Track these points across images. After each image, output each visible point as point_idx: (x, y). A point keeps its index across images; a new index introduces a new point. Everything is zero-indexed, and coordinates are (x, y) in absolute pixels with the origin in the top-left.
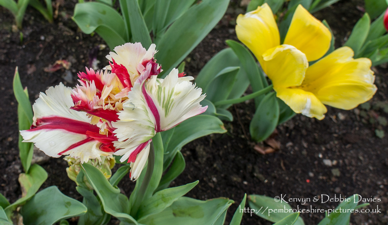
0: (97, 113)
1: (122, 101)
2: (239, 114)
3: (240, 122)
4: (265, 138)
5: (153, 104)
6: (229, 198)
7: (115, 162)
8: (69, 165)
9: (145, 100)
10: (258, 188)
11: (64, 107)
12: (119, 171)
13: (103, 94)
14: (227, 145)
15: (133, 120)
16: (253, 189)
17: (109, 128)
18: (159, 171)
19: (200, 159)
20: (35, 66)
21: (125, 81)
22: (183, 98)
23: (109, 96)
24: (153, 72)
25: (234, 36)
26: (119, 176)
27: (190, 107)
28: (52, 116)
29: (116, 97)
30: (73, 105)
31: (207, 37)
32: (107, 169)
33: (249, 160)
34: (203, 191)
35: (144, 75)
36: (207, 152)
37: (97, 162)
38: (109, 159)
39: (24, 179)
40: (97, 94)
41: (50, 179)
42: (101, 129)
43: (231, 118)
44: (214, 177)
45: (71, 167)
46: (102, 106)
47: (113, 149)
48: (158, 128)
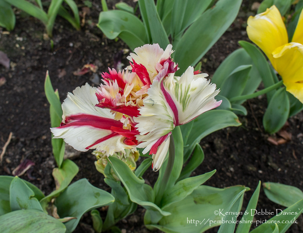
0: (119, 110)
1: (142, 98)
2: (253, 109)
3: (254, 116)
4: (277, 130)
5: (171, 99)
6: (245, 185)
7: (139, 155)
8: (97, 159)
9: (164, 97)
10: (272, 176)
11: (90, 105)
12: (143, 163)
13: (125, 92)
14: (242, 137)
15: (153, 114)
16: (268, 177)
17: (132, 123)
18: (179, 163)
19: (218, 151)
20: (65, 70)
21: (144, 79)
22: (199, 93)
23: (131, 94)
24: (170, 70)
25: (246, 37)
26: (143, 167)
27: (206, 101)
28: (79, 113)
29: (137, 94)
30: (98, 103)
31: (221, 39)
32: (132, 161)
33: (263, 151)
34: (221, 180)
35: (161, 73)
36: (224, 145)
37: (122, 156)
38: (134, 153)
39: (57, 174)
40: (120, 92)
41: (81, 173)
42: (124, 124)
43: (245, 113)
44: (232, 167)
45: (99, 160)
46: (124, 103)
47: (136, 142)
48: (177, 122)
